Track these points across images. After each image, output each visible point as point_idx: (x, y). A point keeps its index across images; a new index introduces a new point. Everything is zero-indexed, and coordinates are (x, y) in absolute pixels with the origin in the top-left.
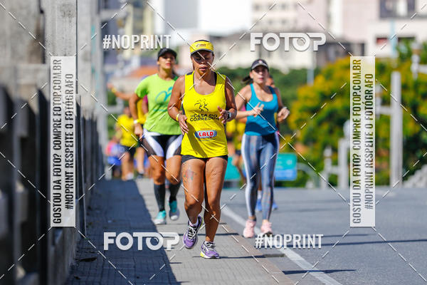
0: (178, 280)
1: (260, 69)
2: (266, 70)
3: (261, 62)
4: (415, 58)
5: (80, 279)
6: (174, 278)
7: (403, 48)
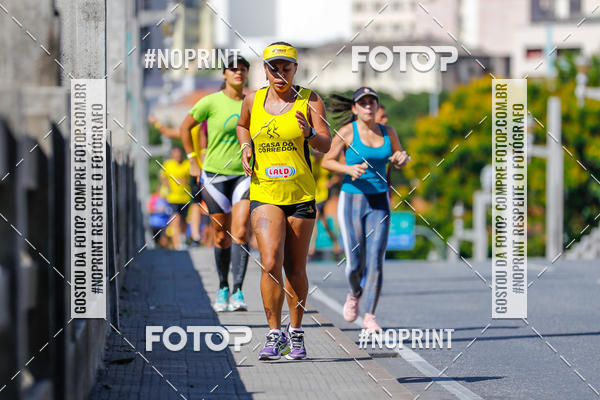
0: (249, 390)
1: (367, 101)
2: (375, 101)
3: (367, 92)
4: (581, 78)
5: (110, 389)
6: (243, 387)
7: (564, 64)
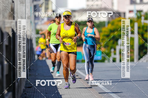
0: (61, 94)
1: (90, 21)
2: (92, 22)
3: (90, 19)
4: (143, 18)
5: (26, 94)
6: (59, 93)
7: (139, 14)
